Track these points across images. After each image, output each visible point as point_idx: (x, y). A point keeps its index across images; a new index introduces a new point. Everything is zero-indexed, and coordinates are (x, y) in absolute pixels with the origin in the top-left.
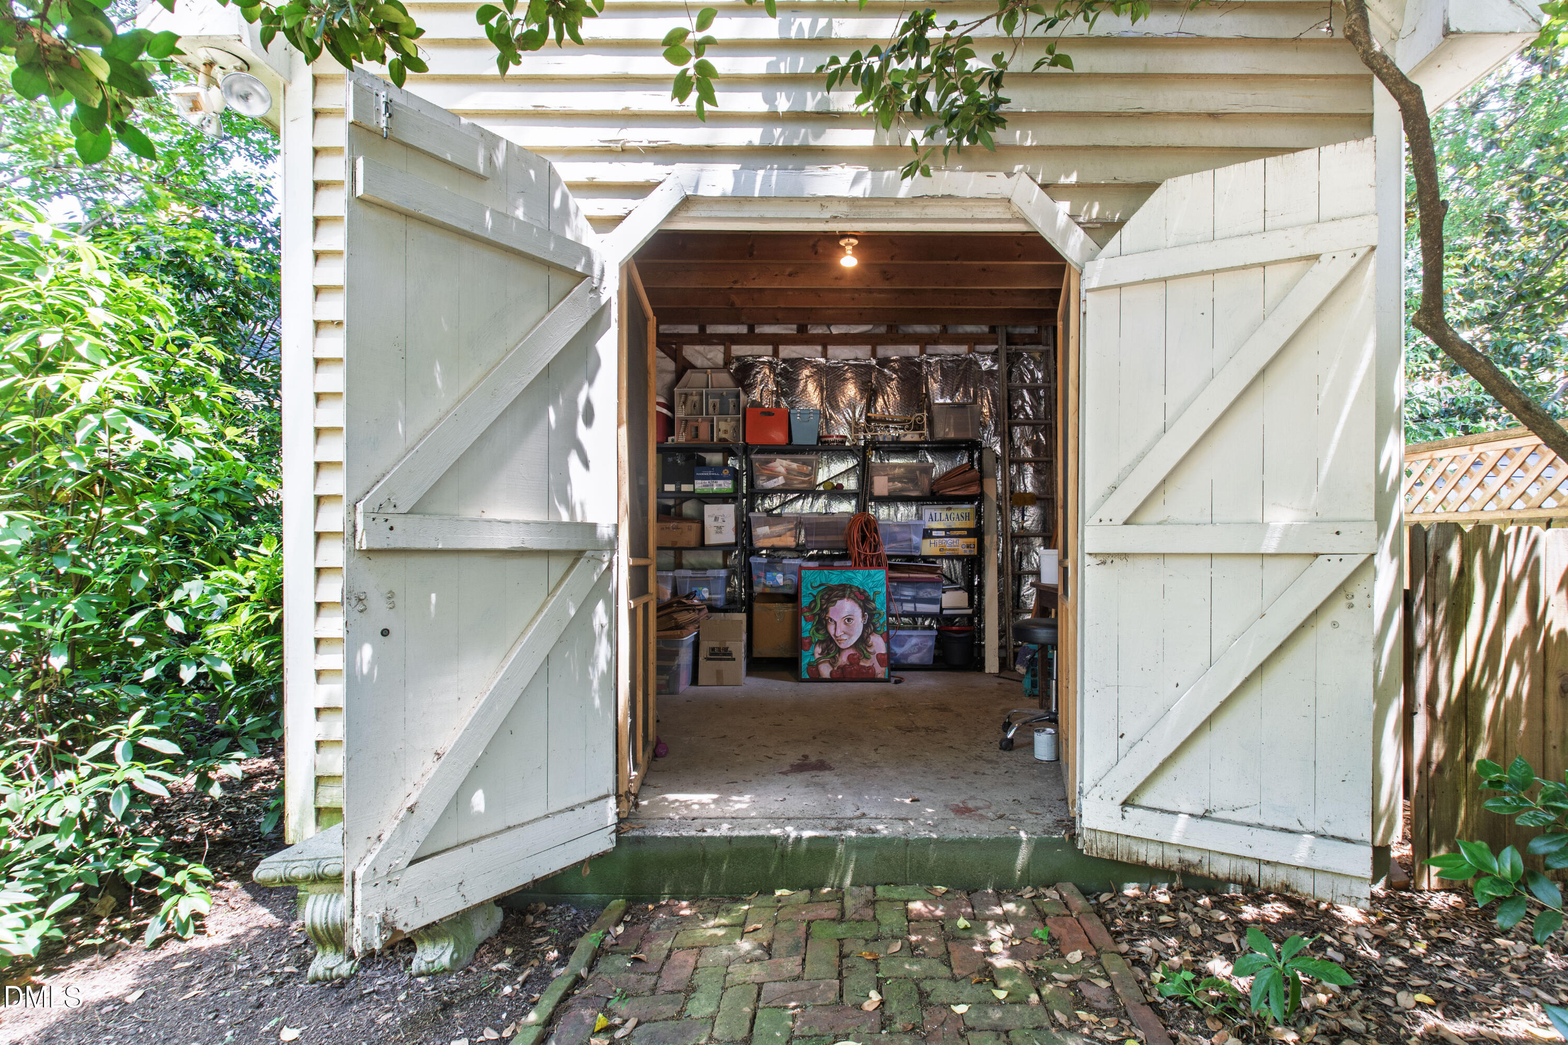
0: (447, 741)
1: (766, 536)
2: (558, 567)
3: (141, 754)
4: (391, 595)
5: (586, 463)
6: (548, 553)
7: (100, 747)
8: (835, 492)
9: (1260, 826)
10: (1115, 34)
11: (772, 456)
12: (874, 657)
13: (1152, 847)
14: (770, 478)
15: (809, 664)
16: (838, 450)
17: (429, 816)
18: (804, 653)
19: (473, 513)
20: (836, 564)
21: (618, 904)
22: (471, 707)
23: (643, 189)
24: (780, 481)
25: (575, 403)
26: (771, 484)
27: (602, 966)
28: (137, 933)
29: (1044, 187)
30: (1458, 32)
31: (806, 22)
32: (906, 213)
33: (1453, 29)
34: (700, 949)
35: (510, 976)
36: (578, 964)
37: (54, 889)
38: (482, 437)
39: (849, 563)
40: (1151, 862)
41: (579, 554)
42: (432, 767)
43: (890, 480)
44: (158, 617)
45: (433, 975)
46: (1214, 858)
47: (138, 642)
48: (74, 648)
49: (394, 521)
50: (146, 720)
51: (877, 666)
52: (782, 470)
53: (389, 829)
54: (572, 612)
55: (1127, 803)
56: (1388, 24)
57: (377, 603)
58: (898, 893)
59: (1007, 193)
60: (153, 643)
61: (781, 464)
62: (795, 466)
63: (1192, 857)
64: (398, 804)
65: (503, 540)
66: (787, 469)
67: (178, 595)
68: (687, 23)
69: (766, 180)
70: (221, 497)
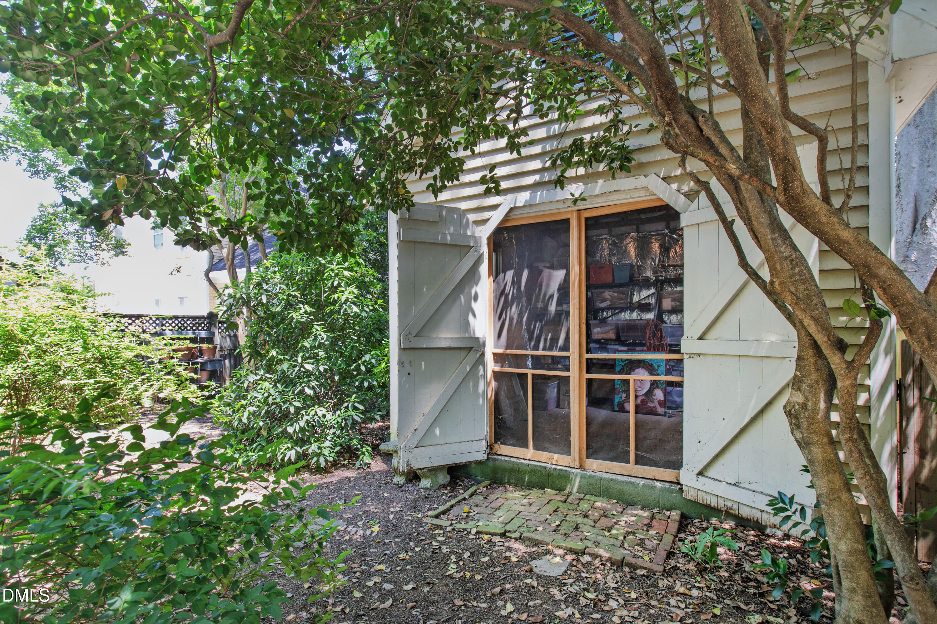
0: (426, 410)
1: (598, 333)
2: (464, 353)
3: (355, 408)
4: (411, 362)
5: (474, 315)
6: (460, 349)
7: (346, 404)
8: (644, 307)
9: (762, 493)
10: (700, 98)
11: (602, 290)
12: (656, 402)
13: (713, 497)
14: (603, 301)
15: (619, 403)
16: (646, 284)
17: (421, 434)
18: (616, 396)
19: (434, 336)
20: (638, 348)
21: (487, 482)
22: (434, 400)
23: (495, 207)
24: (608, 303)
25: (471, 293)
26: (603, 305)
27: (474, 497)
28: (354, 465)
29: (664, 179)
30: (900, 60)
31: (557, 126)
32: (599, 200)
33: (895, 59)
34: (507, 499)
35: (446, 494)
36: (466, 495)
37: (335, 445)
38: (437, 309)
39: (645, 348)
40: (712, 505)
41: (471, 348)
42: (422, 417)
43: (672, 300)
44: (359, 365)
45: (426, 489)
46: (741, 506)
47: (355, 373)
48: (340, 374)
49: (411, 339)
50: (356, 398)
51: (658, 406)
52: (608, 297)
53: (410, 435)
54: (468, 369)
55: (700, 473)
56: (877, 50)
57: (407, 364)
58: (593, 498)
59: (645, 185)
60: (359, 374)
61: (608, 294)
62: (616, 294)
63: (729, 504)
64: (412, 428)
65: (444, 344)
66: (611, 296)
67: (364, 359)
68: (486, 172)
69: (541, 195)
70: (375, 326)
